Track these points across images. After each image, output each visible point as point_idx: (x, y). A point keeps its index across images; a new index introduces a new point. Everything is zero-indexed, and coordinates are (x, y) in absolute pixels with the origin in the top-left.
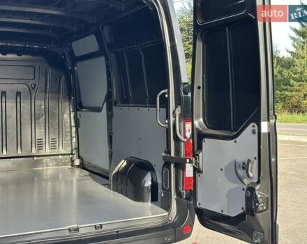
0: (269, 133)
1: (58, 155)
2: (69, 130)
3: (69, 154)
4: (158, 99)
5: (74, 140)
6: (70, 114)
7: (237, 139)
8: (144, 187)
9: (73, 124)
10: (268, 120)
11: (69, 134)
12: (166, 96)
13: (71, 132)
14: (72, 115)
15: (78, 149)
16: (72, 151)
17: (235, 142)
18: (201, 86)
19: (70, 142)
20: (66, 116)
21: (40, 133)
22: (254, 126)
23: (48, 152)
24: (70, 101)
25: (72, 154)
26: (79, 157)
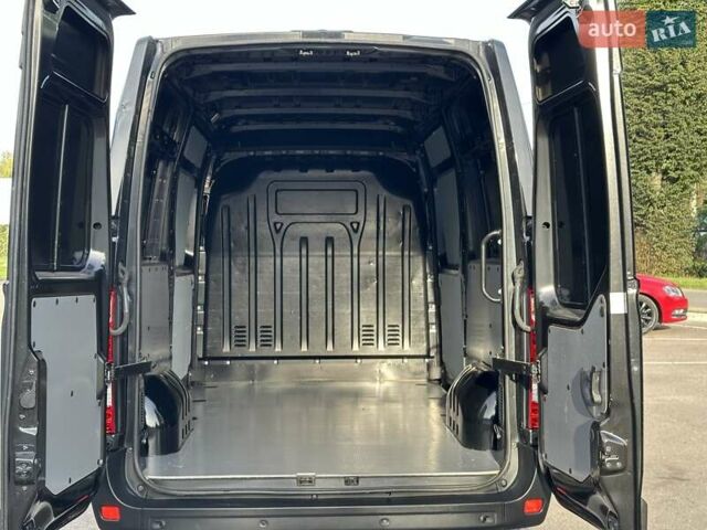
0: (626, 315)
1: (402, 357)
2: (423, 309)
3: (424, 357)
4: (483, 247)
5: (433, 330)
6: (425, 279)
7: (584, 327)
8: (483, 419)
9: (431, 298)
10: (625, 290)
11: (423, 318)
12: (499, 242)
13: (427, 314)
14: (429, 280)
15: (440, 346)
16: (429, 350)
17: (582, 332)
18: (551, 223)
19: (424, 333)
20: (417, 282)
21: (367, 314)
22: (602, 301)
23: (382, 349)
24: (425, 255)
25: (428, 356)
26: (442, 364)
